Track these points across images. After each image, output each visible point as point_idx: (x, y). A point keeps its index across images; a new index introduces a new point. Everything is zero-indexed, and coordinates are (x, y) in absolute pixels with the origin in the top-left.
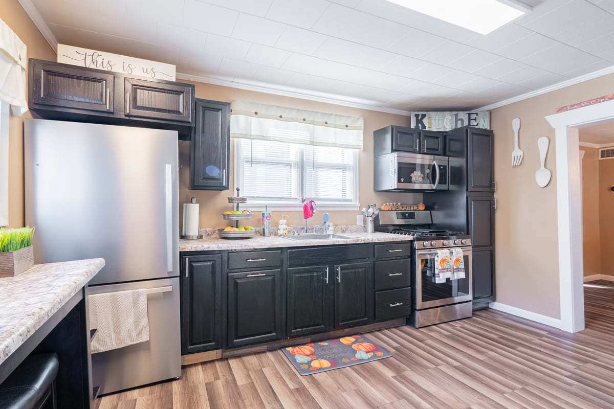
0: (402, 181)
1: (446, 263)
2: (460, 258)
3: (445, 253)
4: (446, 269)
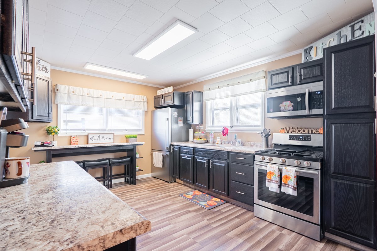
0: (271, 111)
1: (273, 176)
2: (290, 176)
3: (274, 168)
4: (273, 180)
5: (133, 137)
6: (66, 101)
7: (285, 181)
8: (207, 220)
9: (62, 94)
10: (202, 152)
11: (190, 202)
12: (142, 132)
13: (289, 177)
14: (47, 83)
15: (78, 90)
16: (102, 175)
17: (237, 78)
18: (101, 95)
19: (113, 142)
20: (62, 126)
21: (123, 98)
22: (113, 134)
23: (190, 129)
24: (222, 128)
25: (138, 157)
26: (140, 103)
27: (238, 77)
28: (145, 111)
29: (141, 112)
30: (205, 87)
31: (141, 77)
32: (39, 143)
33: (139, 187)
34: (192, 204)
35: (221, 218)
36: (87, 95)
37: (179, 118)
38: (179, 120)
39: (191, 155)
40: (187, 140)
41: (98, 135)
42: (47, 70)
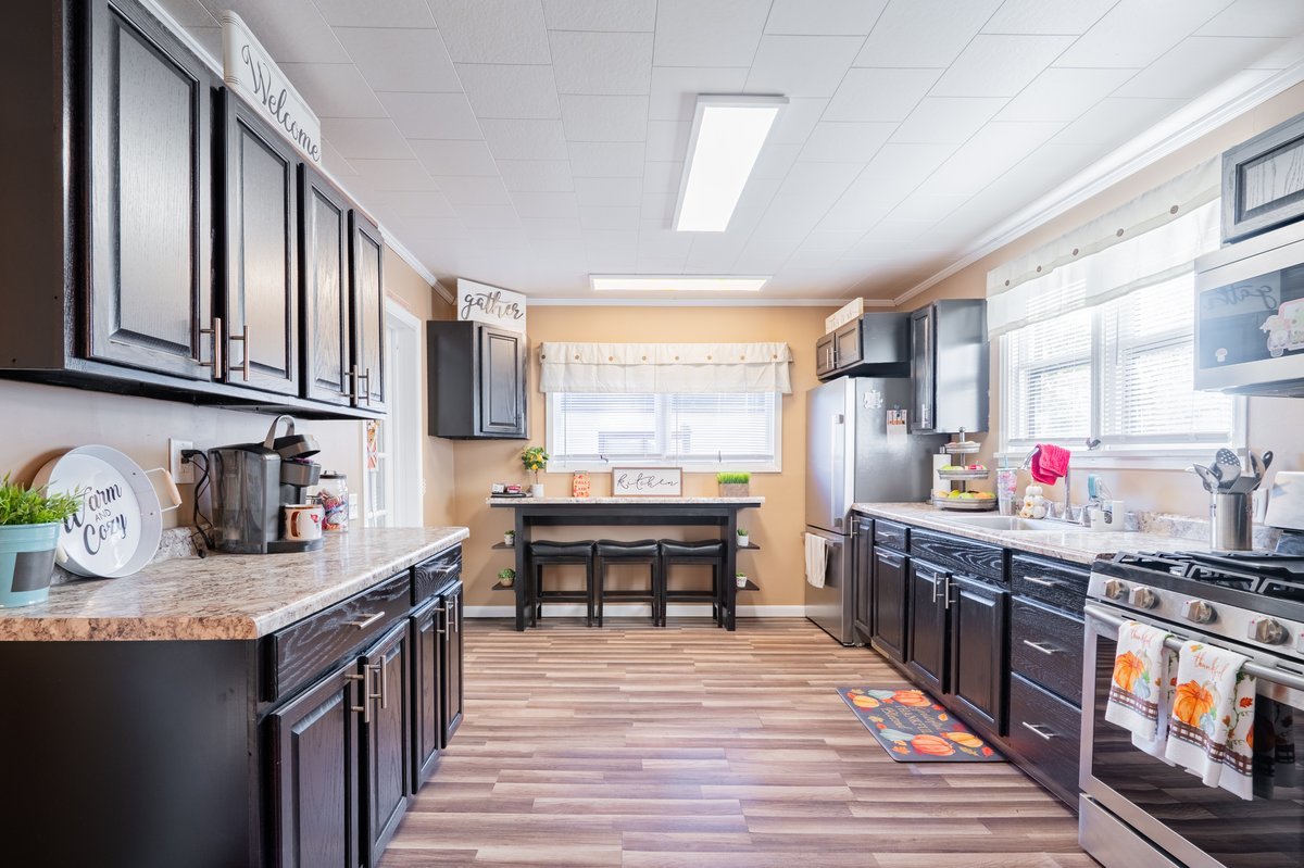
1: (1140, 676)
2: (1212, 692)
3: (1144, 639)
4: (1135, 698)
5: (737, 481)
6: (561, 384)
7: (1185, 710)
8: (852, 788)
9: (553, 366)
10: (928, 542)
11: (855, 719)
12: (774, 466)
13: (1207, 695)
14: (513, 343)
15: (588, 350)
16: (650, 588)
17: (1111, 212)
18: (644, 358)
19: (679, 493)
20: (556, 448)
21: (709, 358)
22: (679, 471)
23: (938, 453)
24: (1031, 450)
25: (746, 544)
26: (763, 368)
27: (1118, 209)
28: (784, 395)
29: (771, 398)
30: (994, 279)
31: (754, 285)
32: (500, 489)
33: (735, 640)
34: (856, 729)
35: (915, 801)
36: (609, 362)
37: (892, 414)
38: (890, 418)
39: (901, 550)
40: (925, 497)
41: (639, 472)
42: (517, 311)
